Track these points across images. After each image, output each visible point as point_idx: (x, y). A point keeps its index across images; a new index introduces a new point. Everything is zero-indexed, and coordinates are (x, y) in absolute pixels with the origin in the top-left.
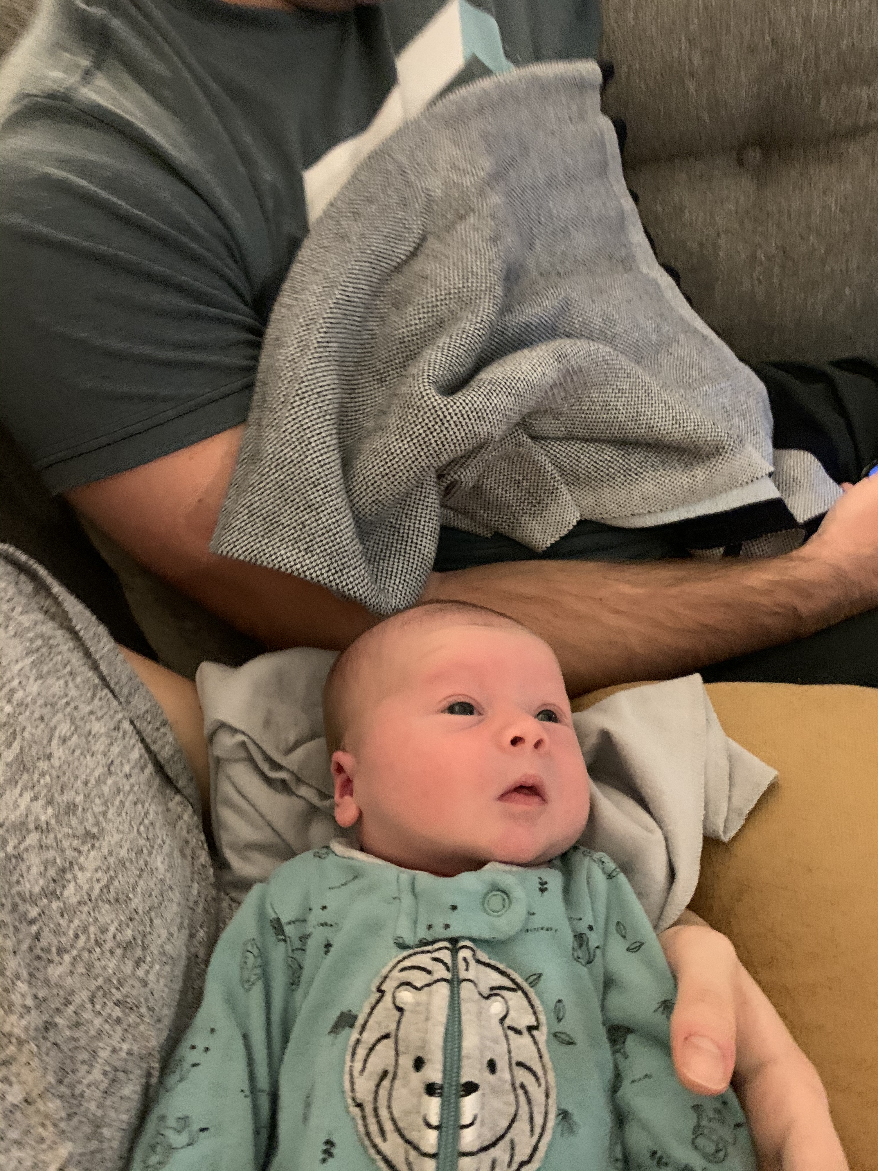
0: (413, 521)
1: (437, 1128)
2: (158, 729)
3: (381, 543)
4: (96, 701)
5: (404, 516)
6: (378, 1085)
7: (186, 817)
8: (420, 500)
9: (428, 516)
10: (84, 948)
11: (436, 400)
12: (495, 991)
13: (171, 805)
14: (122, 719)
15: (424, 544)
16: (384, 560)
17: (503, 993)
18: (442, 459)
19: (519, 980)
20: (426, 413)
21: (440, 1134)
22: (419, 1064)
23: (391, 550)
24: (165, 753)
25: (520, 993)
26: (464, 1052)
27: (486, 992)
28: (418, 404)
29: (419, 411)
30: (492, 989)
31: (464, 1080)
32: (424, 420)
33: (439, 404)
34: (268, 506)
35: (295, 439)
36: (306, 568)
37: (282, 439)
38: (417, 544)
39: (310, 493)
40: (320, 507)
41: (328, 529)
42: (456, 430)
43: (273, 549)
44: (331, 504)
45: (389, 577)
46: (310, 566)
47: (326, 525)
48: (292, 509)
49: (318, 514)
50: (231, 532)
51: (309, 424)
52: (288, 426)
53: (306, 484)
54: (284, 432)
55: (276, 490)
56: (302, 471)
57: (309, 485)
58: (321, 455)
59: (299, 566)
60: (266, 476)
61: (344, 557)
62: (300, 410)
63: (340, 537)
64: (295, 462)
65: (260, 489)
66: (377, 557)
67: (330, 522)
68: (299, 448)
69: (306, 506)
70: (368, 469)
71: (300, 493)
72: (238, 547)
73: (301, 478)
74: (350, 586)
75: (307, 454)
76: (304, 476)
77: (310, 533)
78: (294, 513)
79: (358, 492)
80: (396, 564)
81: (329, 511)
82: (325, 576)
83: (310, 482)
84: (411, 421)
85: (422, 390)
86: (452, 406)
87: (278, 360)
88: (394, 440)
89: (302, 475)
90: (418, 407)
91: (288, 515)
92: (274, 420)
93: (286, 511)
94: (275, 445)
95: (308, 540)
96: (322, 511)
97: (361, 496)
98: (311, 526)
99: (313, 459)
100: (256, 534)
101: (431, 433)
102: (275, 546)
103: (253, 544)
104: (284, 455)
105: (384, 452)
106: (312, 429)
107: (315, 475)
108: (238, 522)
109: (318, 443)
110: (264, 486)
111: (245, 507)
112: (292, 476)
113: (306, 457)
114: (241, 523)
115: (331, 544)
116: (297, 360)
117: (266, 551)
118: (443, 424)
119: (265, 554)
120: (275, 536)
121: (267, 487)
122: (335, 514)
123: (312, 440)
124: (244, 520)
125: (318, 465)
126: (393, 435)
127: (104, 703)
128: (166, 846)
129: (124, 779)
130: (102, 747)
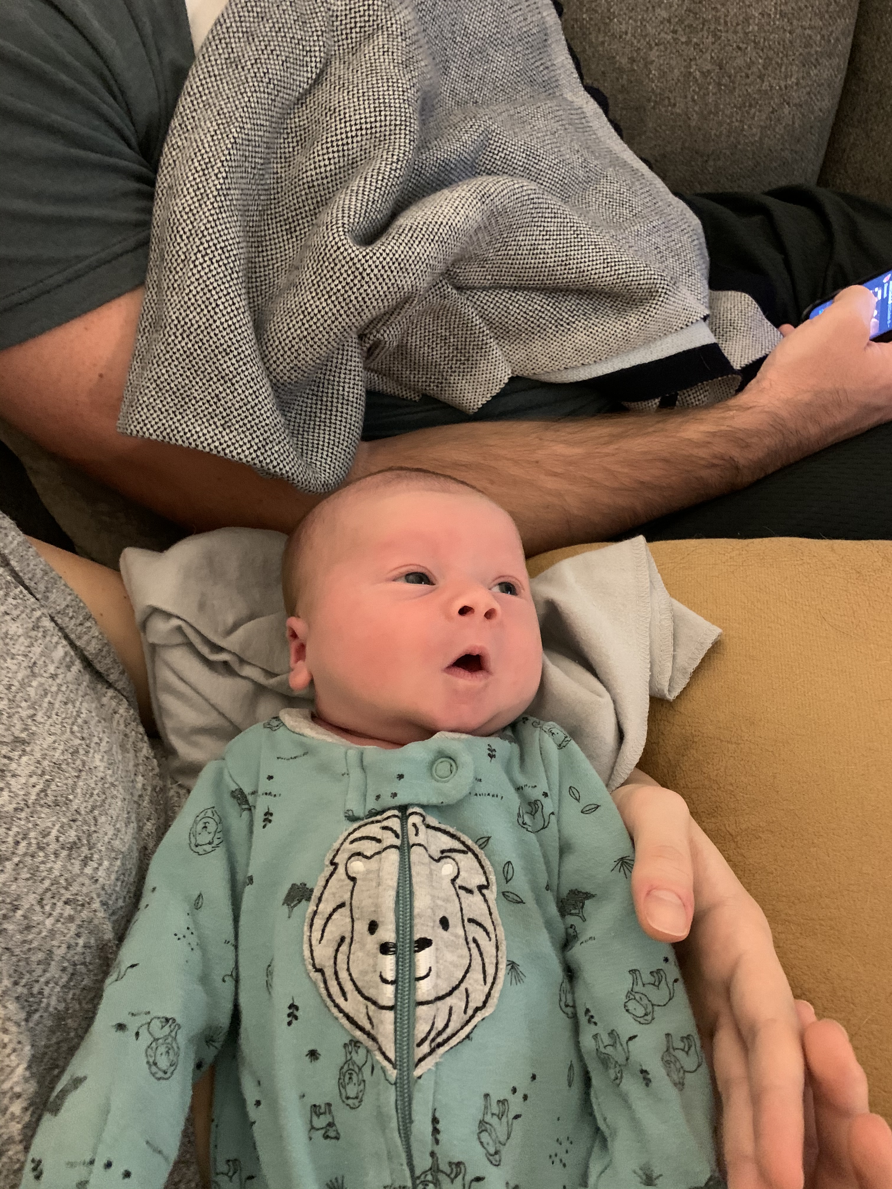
0: (336, 387)
1: (392, 983)
2: (81, 624)
3: (303, 413)
4: (10, 600)
5: (326, 382)
6: (337, 951)
7: (122, 711)
8: (342, 363)
9: (352, 382)
10: (25, 854)
11: (353, 251)
12: (445, 854)
13: (105, 700)
14: (40, 617)
15: (350, 412)
16: (308, 432)
17: (454, 855)
18: (364, 317)
19: (469, 843)
20: (343, 266)
21: (397, 987)
22: (373, 927)
23: (315, 421)
24: (92, 648)
25: (470, 855)
26: (416, 911)
27: (438, 855)
28: (334, 256)
29: (336, 265)
30: (444, 851)
31: (417, 937)
32: (342, 274)
33: (357, 256)
34: (177, 378)
35: (200, 302)
36: (225, 446)
37: (186, 303)
38: (342, 412)
39: (222, 362)
40: (234, 377)
41: (245, 401)
42: (377, 284)
43: (187, 426)
44: (246, 373)
45: (315, 450)
46: (229, 443)
47: (243, 396)
48: (204, 381)
49: (233, 385)
50: (140, 409)
51: (215, 285)
52: (192, 288)
53: (216, 352)
54: (187, 294)
55: (184, 360)
56: (211, 338)
57: (220, 353)
58: (231, 318)
59: (217, 444)
60: (172, 345)
61: (266, 432)
62: (203, 268)
63: (259, 410)
64: (203, 328)
65: (166, 360)
66: (301, 429)
67: (247, 393)
68: (205, 312)
69: (219, 377)
70: (283, 332)
71: (211, 363)
72: (149, 426)
73: (210, 346)
74: (275, 463)
75: (215, 318)
76: (214, 343)
77: (226, 406)
78: (207, 385)
79: (275, 358)
80: (322, 435)
81: (245, 381)
82: (247, 453)
83: (221, 349)
84: (328, 276)
85: (337, 239)
86: (371, 258)
87: (175, 212)
88: (309, 298)
89: (211, 342)
90: (334, 260)
91: (200, 387)
92: (176, 281)
93: (197, 383)
94: (178, 310)
95: (224, 414)
96: (237, 382)
97: (278, 363)
98: (227, 399)
99: (222, 324)
100: (166, 411)
101: (351, 288)
102: (189, 423)
103: (164, 421)
104: (190, 320)
105: (300, 312)
106: (218, 289)
107: (226, 342)
108: (145, 399)
109: (226, 304)
110: (171, 357)
111: (152, 381)
112: (200, 344)
113: (215, 321)
114: (148, 399)
115: (250, 418)
116: (195, 211)
117: (180, 429)
118: (363, 278)
119: (179, 432)
120: (188, 412)
121: (174, 358)
122: (252, 384)
123: (219, 302)
124: (152, 396)
125: (228, 330)
126: (308, 293)
127: (19, 601)
128: (104, 744)
129: (50, 680)
130: (23, 648)
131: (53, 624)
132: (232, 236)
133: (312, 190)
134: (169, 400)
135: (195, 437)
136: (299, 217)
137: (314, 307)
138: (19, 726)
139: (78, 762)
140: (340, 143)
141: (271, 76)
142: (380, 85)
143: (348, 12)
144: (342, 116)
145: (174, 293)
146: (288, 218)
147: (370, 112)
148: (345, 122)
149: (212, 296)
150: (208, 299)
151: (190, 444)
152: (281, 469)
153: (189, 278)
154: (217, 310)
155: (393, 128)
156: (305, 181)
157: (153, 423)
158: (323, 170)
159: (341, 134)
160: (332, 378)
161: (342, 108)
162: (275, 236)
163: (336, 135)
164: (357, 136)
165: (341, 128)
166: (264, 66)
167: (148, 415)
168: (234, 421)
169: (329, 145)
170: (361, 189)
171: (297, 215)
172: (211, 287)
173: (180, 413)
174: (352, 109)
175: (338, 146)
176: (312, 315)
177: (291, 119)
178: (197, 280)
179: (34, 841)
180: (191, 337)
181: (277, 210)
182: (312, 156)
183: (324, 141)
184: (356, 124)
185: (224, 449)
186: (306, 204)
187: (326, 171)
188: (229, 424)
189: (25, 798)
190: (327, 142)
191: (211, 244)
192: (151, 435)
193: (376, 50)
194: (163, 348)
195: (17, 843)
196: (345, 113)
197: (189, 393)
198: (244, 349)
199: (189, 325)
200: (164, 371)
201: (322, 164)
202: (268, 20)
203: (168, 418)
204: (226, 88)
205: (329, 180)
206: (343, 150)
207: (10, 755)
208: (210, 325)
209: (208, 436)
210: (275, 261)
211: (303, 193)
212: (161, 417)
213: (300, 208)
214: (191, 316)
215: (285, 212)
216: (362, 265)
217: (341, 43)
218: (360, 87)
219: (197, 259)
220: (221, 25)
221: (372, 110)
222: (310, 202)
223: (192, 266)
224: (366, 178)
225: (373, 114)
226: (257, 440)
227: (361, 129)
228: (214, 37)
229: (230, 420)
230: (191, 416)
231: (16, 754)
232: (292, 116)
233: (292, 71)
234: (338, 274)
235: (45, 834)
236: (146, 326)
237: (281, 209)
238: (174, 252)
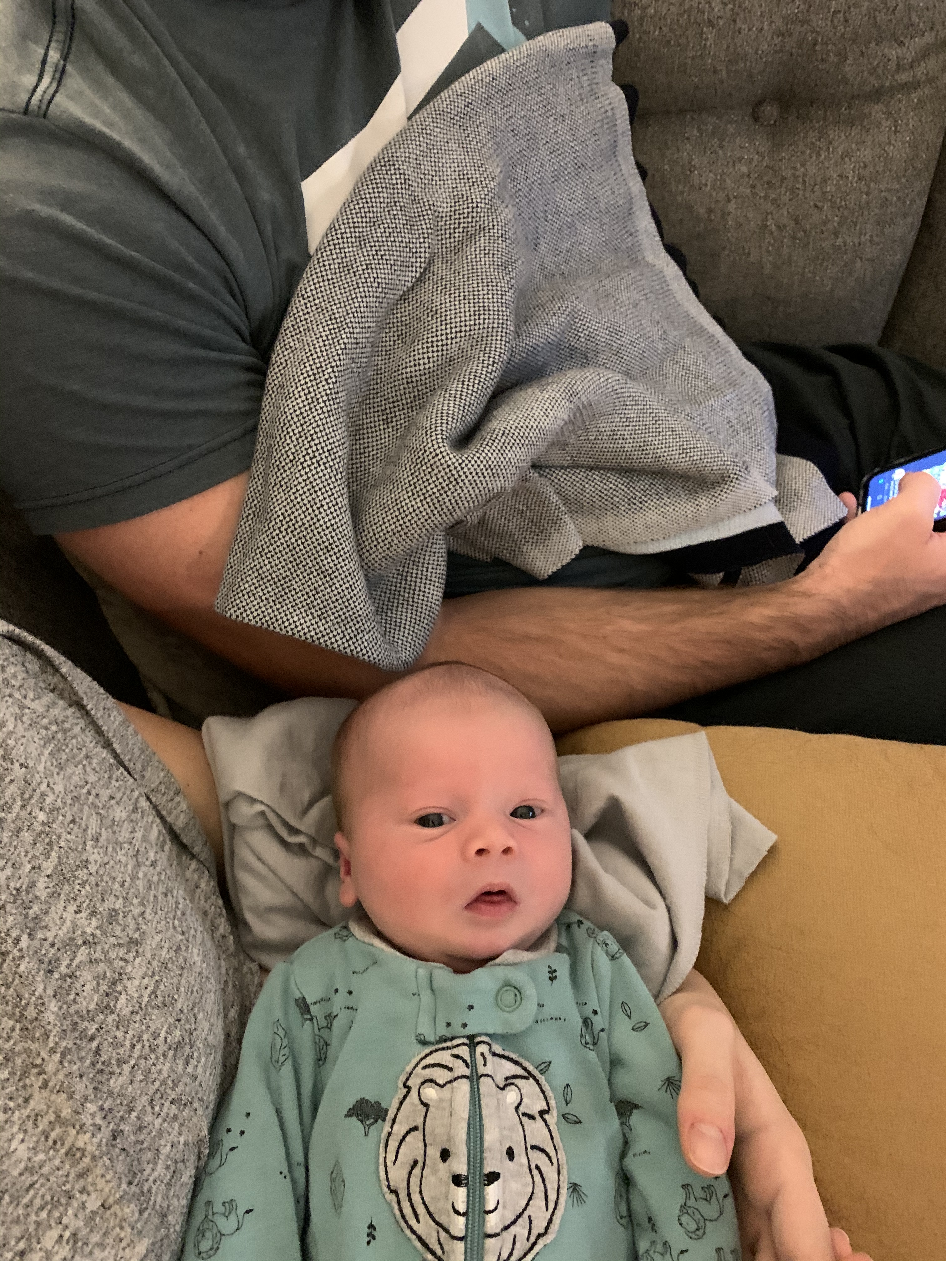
0: (420, 568)
1: (463, 1215)
2: (172, 800)
3: (388, 592)
4: (113, 782)
5: (411, 563)
6: (410, 1173)
7: (203, 885)
8: (427, 546)
9: (436, 563)
11: (450, 459)
12: (510, 1081)
13: (188, 874)
14: (138, 798)
15: (431, 592)
16: (391, 610)
17: (517, 1081)
18: (455, 516)
19: (531, 1068)
20: (440, 472)
21: (467, 1220)
22: (445, 1155)
23: (398, 599)
24: (180, 822)
25: (531, 1080)
26: (486, 1144)
27: (502, 1084)
28: (432, 462)
29: (433, 470)
30: (507, 1079)
31: (487, 1170)
32: (438, 479)
33: (453, 463)
34: (279, 569)
35: (306, 502)
36: (320, 635)
37: (292, 501)
38: (424, 592)
39: (323, 558)
40: (334, 572)
41: (342, 594)
42: (470, 488)
43: (286, 615)
44: (345, 569)
45: (398, 628)
46: (324, 633)
47: (340, 590)
48: (305, 574)
49: (332, 579)
50: (240, 595)
51: (321, 486)
52: (299, 487)
53: (318, 548)
54: (294, 493)
55: (287, 553)
56: (314, 535)
57: (322, 549)
58: (334, 518)
59: (313, 633)
60: (276, 539)
61: (358, 622)
62: (311, 470)
63: (354, 602)
64: (307, 525)
65: (270, 552)
66: (385, 607)
67: (344, 587)
68: (310, 511)
69: (319, 572)
70: (378, 525)
71: (312, 558)
72: (249, 612)
73: (313, 543)
74: (364, 651)
75: (320, 517)
76: (317, 540)
77: (323, 599)
78: (307, 579)
79: (368, 548)
80: (404, 614)
81: (343, 576)
82: (340, 642)
83: (323, 546)
84: (425, 479)
85: (436, 447)
86: (466, 465)
87: (285, 413)
88: (406, 497)
89: (314, 539)
90: (431, 465)
91: (301, 580)
92: (283, 479)
93: (298, 576)
94: (285, 506)
95: (322, 606)
96: (336, 577)
97: (371, 552)
98: (325, 592)
99: (325, 523)
100: (266, 599)
101: (446, 492)
102: (287, 613)
103: (264, 609)
104: (295, 517)
105: (395, 509)
106: (323, 490)
107: (328, 540)
108: (247, 586)
109: (330, 505)
110: (274, 549)
111: (254, 569)
112: (303, 540)
113: (319, 520)
114: (250, 586)
115: (345, 610)
116: (305, 415)
117: (279, 617)
118: (458, 483)
119: (277, 620)
120: (287, 602)
121: (277, 550)
122: (349, 578)
123: (324, 503)
124: (254, 584)
125: (331, 529)
126: (404, 492)
127: (121, 783)
128: (199, 935)
129: (152, 868)
130: (127, 835)
131: (148, 803)
132: (338, 437)
133: (410, 385)
134: (270, 589)
135: (293, 626)
136: (396, 409)
137: (409, 505)
138: (132, 926)
139: (181, 960)
140: (440, 344)
141: (380, 280)
142: (480, 289)
143: (452, 214)
144: (443, 318)
145: (280, 490)
146: (386, 409)
147: (470, 316)
148: (446, 324)
149: (318, 496)
150: (313, 499)
151: (287, 632)
152: (369, 657)
153: (297, 478)
154: (322, 510)
155: (490, 330)
156: (404, 376)
157: (253, 609)
158: (422, 367)
159: (442, 335)
160: (417, 560)
161: (443, 310)
162: (372, 425)
163: (437, 336)
164: (456, 337)
165: (442, 330)
166: (374, 271)
167: (248, 601)
168: (330, 613)
169: (430, 345)
170: (459, 393)
171: (394, 407)
172: (317, 488)
173: (280, 603)
174: (453, 312)
175: (437, 346)
176: (407, 513)
177: (393, 314)
178: (304, 481)
179: (147, 1045)
180: (295, 533)
181: (375, 400)
182: (412, 354)
183: (425, 341)
184: (456, 327)
185: (318, 639)
186: (403, 397)
187: (425, 369)
188: (325, 615)
189: (140, 1000)
190: (427, 342)
191: (319, 447)
192: (250, 621)
193: (477, 252)
194: (267, 540)
195: (133, 1046)
196: (446, 315)
197: (289, 584)
198: (344, 546)
199: (294, 521)
200: (266, 562)
201: (421, 362)
202: (379, 225)
203: (268, 606)
204: (338, 293)
205: (427, 376)
206: (442, 350)
207: (127, 957)
208: (314, 524)
209: (304, 626)
210: (371, 449)
211: (402, 387)
212: (261, 604)
213: (398, 401)
214: (296, 514)
215: (383, 403)
216: (458, 472)
217: (444, 242)
218: (461, 290)
219: (305, 461)
220: (336, 230)
221: (472, 313)
222: (407, 396)
223: (300, 467)
224: (463, 381)
225: (472, 318)
226: (350, 631)
227: (461, 331)
228: (328, 241)
229: (327, 611)
230: (289, 606)
231: (130, 957)
232: (395, 311)
233: (399, 273)
234: (434, 479)
235: (156, 1036)
236: (249, 514)
237: (379, 400)
238: (283, 452)
